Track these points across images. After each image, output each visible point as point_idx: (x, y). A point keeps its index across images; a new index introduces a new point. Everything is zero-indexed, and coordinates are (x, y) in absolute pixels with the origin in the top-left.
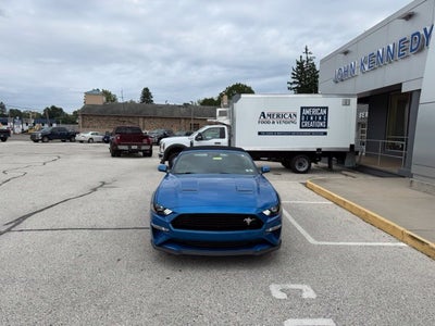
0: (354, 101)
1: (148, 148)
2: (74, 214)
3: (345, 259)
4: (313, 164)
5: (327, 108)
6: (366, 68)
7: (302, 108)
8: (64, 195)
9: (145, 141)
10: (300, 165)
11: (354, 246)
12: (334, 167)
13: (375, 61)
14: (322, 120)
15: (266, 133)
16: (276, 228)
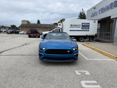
0: (97, 21)
1: (39, 35)
2: (17, 51)
3: (97, 64)
4: (85, 40)
5: (89, 23)
6: (100, 12)
7: (82, 23)
8: (15, 46)
9: (38, 33)
10: (81, 40)
11: (100, 60)
12: (91, 41)
13: (103, 10)
14: (88, 27)
15: (72, 31)
16: (76, 54)
